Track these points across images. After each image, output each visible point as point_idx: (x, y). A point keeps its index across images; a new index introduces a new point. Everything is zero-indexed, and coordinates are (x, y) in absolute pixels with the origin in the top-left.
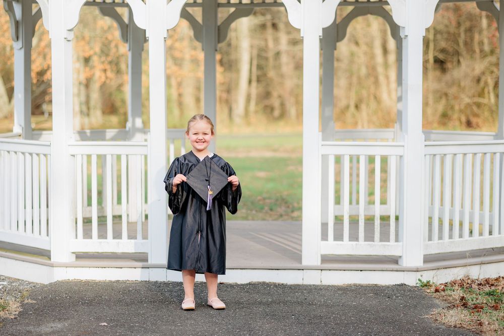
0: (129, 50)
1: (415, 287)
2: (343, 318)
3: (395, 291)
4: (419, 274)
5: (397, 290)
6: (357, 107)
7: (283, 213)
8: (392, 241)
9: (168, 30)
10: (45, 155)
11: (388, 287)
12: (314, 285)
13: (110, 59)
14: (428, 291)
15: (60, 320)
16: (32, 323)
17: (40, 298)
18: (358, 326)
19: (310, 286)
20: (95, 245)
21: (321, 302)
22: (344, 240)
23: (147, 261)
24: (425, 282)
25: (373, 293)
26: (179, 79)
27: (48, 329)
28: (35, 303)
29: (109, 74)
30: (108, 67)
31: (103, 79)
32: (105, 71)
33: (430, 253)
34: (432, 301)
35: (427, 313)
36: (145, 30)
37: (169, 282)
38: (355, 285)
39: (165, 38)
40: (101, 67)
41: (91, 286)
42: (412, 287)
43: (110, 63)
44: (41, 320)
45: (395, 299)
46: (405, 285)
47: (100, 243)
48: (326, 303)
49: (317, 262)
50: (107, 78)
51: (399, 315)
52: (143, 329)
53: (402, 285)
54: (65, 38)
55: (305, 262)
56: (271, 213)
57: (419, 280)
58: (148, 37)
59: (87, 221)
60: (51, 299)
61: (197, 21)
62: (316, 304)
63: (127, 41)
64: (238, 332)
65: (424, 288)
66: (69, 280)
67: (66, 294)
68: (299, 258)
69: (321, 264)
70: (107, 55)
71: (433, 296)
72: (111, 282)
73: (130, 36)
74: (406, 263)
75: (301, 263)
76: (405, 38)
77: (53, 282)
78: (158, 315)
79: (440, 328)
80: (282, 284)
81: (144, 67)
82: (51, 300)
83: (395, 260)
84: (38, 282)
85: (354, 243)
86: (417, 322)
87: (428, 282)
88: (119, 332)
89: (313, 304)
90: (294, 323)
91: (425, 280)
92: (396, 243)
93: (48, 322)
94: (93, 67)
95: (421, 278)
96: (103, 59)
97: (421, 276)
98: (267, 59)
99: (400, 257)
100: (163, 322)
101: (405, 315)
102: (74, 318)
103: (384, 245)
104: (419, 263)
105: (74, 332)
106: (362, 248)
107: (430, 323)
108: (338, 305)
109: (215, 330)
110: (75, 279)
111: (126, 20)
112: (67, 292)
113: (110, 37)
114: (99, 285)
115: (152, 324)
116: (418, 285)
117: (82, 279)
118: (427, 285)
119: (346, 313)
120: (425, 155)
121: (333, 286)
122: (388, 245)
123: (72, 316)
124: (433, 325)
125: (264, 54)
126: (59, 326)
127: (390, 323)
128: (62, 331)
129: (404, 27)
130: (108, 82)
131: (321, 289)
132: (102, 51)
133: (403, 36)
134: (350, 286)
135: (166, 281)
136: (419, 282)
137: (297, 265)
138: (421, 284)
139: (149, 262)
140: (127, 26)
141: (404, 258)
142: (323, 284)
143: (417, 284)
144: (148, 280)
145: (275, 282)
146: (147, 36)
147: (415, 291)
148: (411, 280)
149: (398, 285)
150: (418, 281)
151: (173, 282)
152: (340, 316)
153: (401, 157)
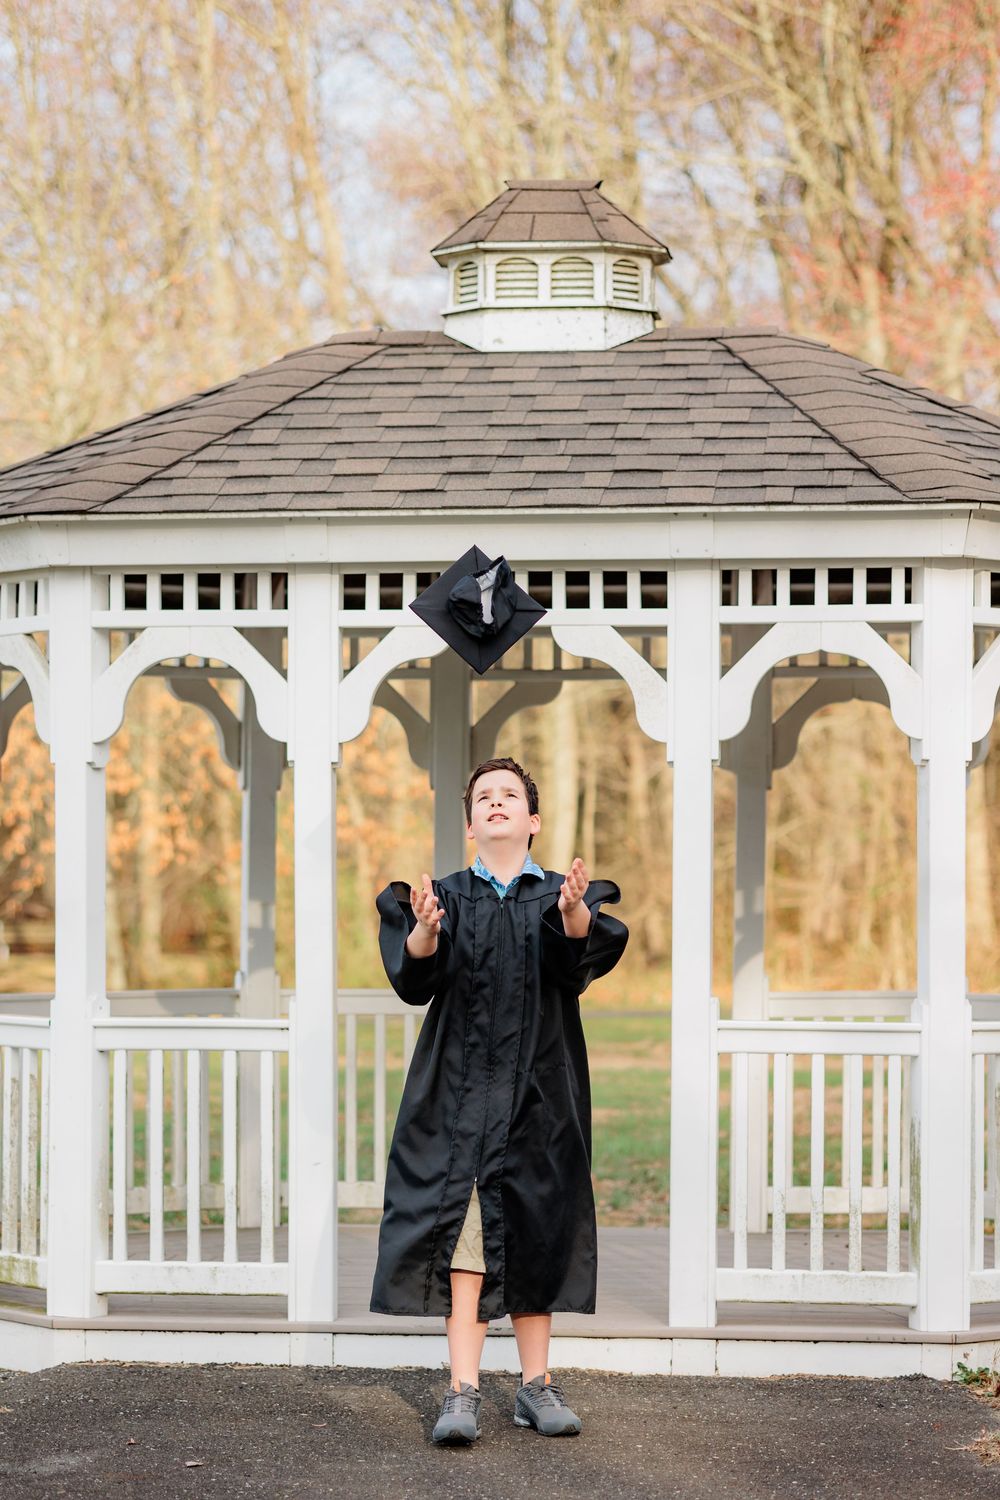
0: (245, 788)
1: (949, 1383)
2: (761, 1449)
3: (898, 1391)
4: (960, 1350)
5: (904, 1389)
6: (878, 930)
7: (647, 1215)
8: (893, 1272)
9: (340, 744)
10: (35, 1051)
11: (881, 1383)
12: (697, 1377)
13: (186, 798)
14: (980, 1392)
15: (72, 1449)
16: (6, 1456)
17: (22, 1401)
18: (794, 1466)
19: (689, 1378)
20: (155, 1274)
21: (710, 1414)
22: (774, 1265)
23: (285, 1315)
24: (975, 1370)
25: (842, 1397)
26: (378, 854)
27: (44, 1469)
28: (10, 1414)
29: (184, 840)
30: (180, 820)
31: (168, 854)
32: (172, 831)
33: (989, 1300)
34: (985, 1414)
35: (968, 1441)
36: (285, 744)
37: (340, 1369)
38: (800, 1377)
39: (332, 763)
40: (163, 820)
41: (145, 1376)
42: (941, 1383)
43: (186, 809)
44: (26, 1450)
45: (895, 1410)
46: (925, 1377)
47: (170, 1269)
48: (725, 1417)
49: (707, 1320)
50: (177, 850)
51: (898, 1446)
52: (273, 1470)
53: (917, 1378)
54: (89, 763)
55: (677, 1320)
56: (615, 1214)
57: (960, 1366)
58: (293, 762)
59: (138, 1222)
60: (49, 1404)
61: (417, 715)
62: (696, 1421)
63: (239, 763)
64: (503, 1477)
65: (969, 1387)
66: (92, 1361)
67: (85, 1393)
68: (663, 1314)
69: (717, 1325)
70: (180, 788)
71: (990, 1404)
72: (195, 1366)
73: (248, 753)
74: (926, 1323)
75: (666, 1322)
76: (923, 766)
77: (51, 1365)
78: (312, 1441)
79: (993, 1473)
80: (620, 1374)
81: (281, 822)
82: (50, 1406)
83: (900, 1317)
84: (15, 1368)
85: (799, 1272)
86: (939, 1460)
87: (983, 1372)
88: (217, 1476)
89: (690, 1420)
90: (639, 1460)
91: (973, 1366)
92: (903, 1274)
93: (46, 1454)
94: (136, 822)
95: (963, 1361)
96: (169, 798)
97: (966, 1356)
98: (624, 798)
99: (913, 1307)
100: (322, 1454)
101: (913, 1443)
102: (106, 1444)
103: (872, 1277)
104: (961, 1324)
105: (108, 1475)
106: (818, 1285)
107: (972, 1461)
108: (753, 1423)
109: (447, 1472)
110: (106, 1361)
111: (237, 710)
112: (88, 1389)
113: (188, 739)
114: (165, 1374)
115: (298, 1460)
116: (956, 1379)
117: (122, 1360)
118: (981, 1378)
119: (770, 1438)
120: (973, 1055)
121: (744, 1379)
122: (883, 1279)
123: (102, 1441)
124: (978, 1466)
125: (617, 786)
126: (72, 1461)
127: (872, 1461)
128: (80, 1472)
129: (920, 740)
130: (181, 860)
131: (714, 1387)
132: (165, 777)
133: (917, 762)
134: (787, 1379)
135: (331, 1365)
136: (960, 1372)
137: (657, 1328)
138: (964, 1376)
139: (291, 1318)
140: (240, 725)
141: (922, 1310)
142: (722, 1376)
143: (953, 1375)
144: (287, 1363)
145: (600, 1368)
146: (289, 758)
147: (946, 1392)
148: (939, 1366)
149: (906, 1378)
150: (956, 1369)
151: (349, 1368)
152: (755, 1445)
153: (914, 1058)
